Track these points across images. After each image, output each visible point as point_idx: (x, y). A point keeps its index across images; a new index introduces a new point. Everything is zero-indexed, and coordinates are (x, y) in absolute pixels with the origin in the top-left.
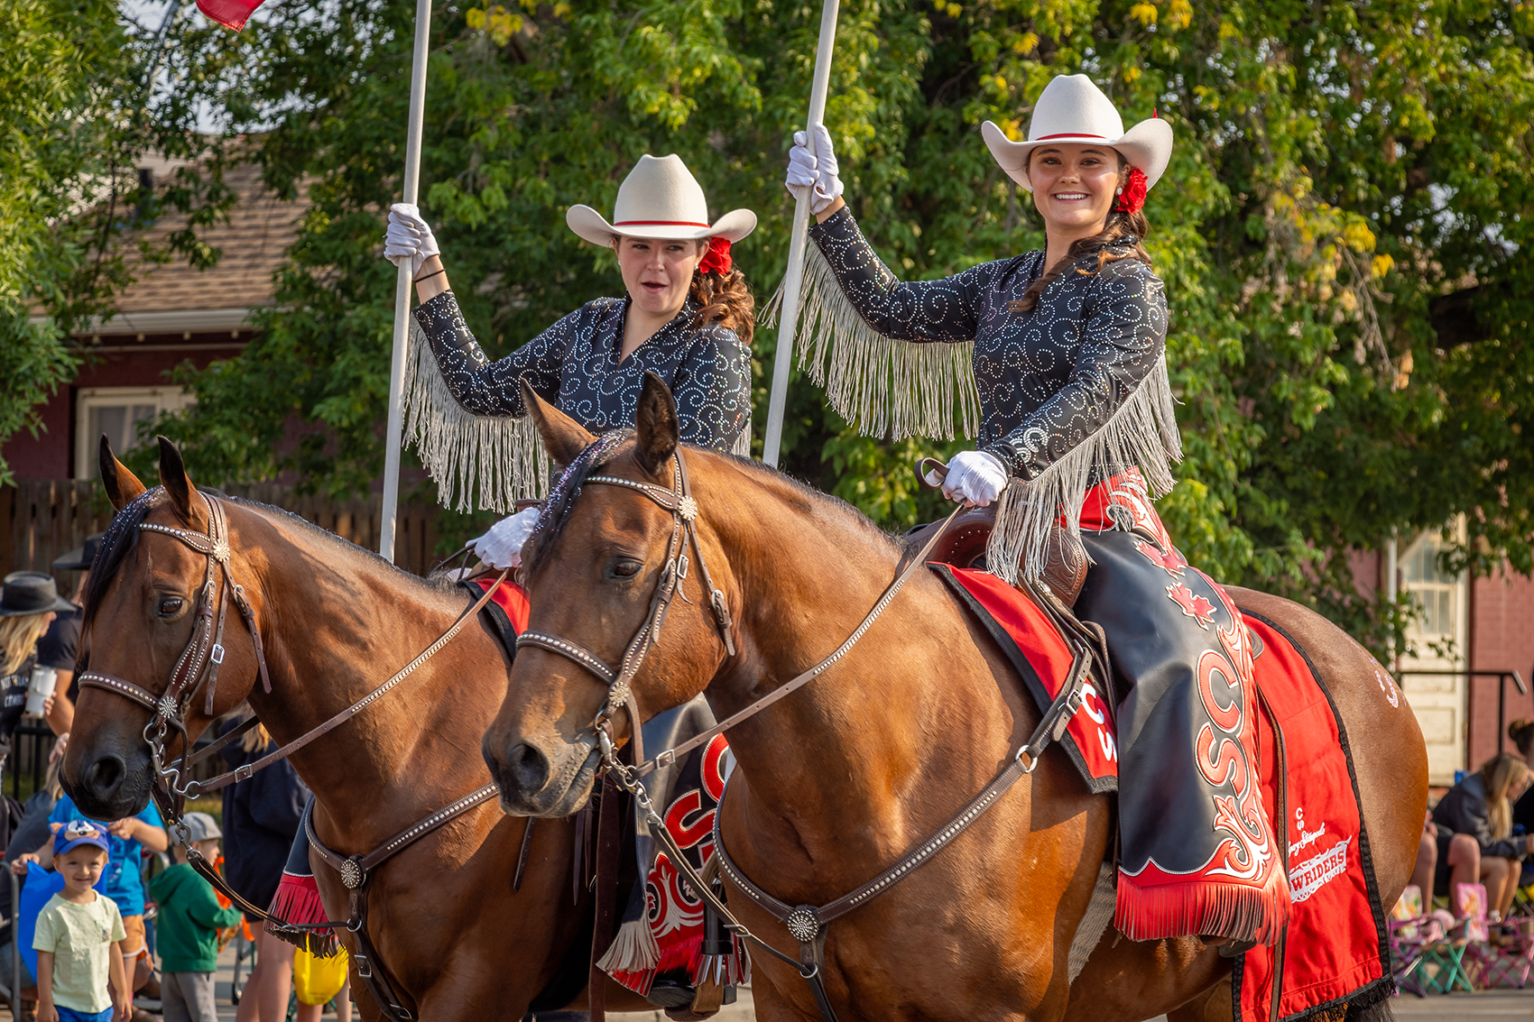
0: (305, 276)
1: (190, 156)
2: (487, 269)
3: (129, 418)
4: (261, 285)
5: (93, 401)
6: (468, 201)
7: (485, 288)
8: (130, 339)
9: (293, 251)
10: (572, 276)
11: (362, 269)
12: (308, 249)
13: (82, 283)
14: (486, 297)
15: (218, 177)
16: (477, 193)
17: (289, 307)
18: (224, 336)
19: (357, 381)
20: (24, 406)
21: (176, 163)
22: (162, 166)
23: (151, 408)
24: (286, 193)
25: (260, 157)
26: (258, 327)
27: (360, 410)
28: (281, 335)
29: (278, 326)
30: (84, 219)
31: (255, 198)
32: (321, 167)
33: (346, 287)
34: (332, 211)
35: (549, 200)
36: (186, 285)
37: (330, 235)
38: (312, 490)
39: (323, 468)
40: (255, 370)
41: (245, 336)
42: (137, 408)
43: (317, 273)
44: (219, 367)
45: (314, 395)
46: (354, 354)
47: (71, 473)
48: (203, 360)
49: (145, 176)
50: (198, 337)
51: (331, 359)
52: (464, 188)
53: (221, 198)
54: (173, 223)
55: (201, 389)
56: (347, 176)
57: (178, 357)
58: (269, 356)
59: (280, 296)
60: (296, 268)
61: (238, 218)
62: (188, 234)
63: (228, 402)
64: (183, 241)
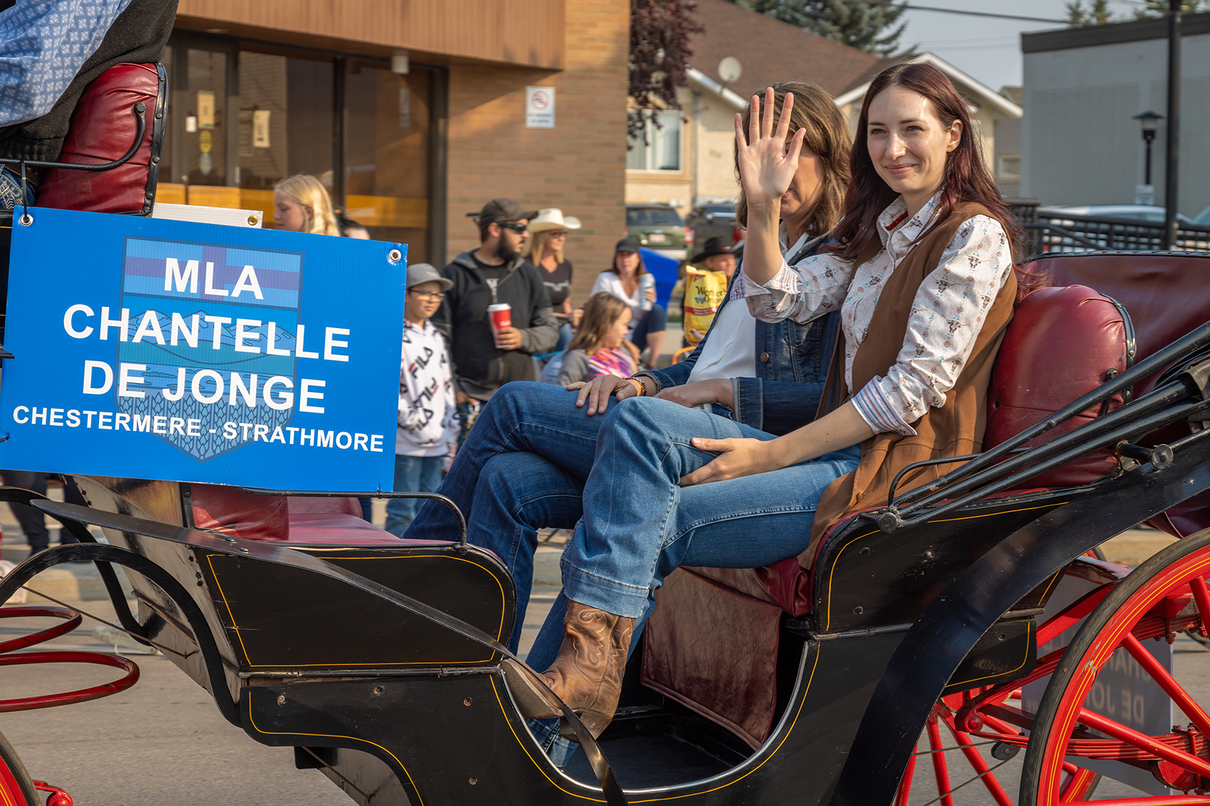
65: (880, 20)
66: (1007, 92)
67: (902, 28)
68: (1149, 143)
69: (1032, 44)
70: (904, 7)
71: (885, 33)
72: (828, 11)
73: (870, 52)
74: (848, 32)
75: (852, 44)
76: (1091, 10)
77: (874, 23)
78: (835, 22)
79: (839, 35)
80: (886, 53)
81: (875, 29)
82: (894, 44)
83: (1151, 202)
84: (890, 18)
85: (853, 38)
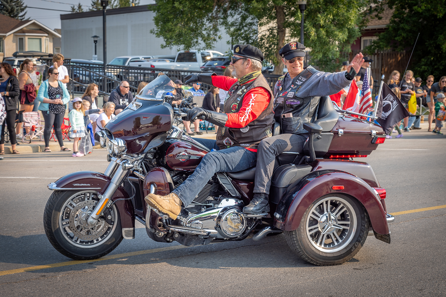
0: (394, 20)
1: (378, 4)
2: (420, 18)
3: (368, 41)
4: (388, 21)
5: (363, 39)
6: (419, 9)
7: (420, 21)
8: (368, 30)
9: (392, 16)
10: (433, 18)
11: (402, 18)
12: (394, 16)
13: (363, 22)
14: (421, 22)
15: (382, 7)
16: (420, 7)
17: (391, 25)
18: (382, 29)
19: (401, 35)
20: (354, 40)
21: (376, 5)
22: (373, 5)
23: (371, 40)
24: (391, 8)
25: (388, 3)
26: (387, 27)
27: (401, 38)
28: (391, 29)
29: (390, 27)
30: (363, 13)
31: (387, 9)
32: (396, 4)
33: (400, 21)
34: (398, 11)
35: (430, 8)
36: (377, 22)
37: (398, 14)
38: (394, 50)
39: (396, 47)
40: (387, 34)
41: (385, 29)
42: (369, 40)
43: (396, 19)
44: (382, 33)
45: (395, 36)
46: (401, 31)
47: (360, 49)
48: (380, 32)
49: (371, 7)
50: (378, 29)
51: (398, 31)
52: (418, 7)
53: (382, 10)
54: (375, 13)
55: (379, 36)
56: (400, 6)
57: (375, 32)
58: (389, 32)
59: (390, 23)
60: (393, 19)
61: (384, 12)
62: (378, 15)
63: (383, 39)
64: (377, 16)
65: (19, 11)
66: (56, 30)
67: (26, 13)
68: (96, 44)
69: (63, 17)
70: (26, 7)
71: (21, 14)
72: (5, 8)
73: (17, 19)
74: (11, 14)
75: (12, 17)
76: (77, 8)
77: (18, 11)
78: (7, 11)
79: (8, 15)
80: (21, 19)
81: (18, 13)
82: (24, 17)
83: (97, 59)
84: (22, 10)
85: (12, 15)
